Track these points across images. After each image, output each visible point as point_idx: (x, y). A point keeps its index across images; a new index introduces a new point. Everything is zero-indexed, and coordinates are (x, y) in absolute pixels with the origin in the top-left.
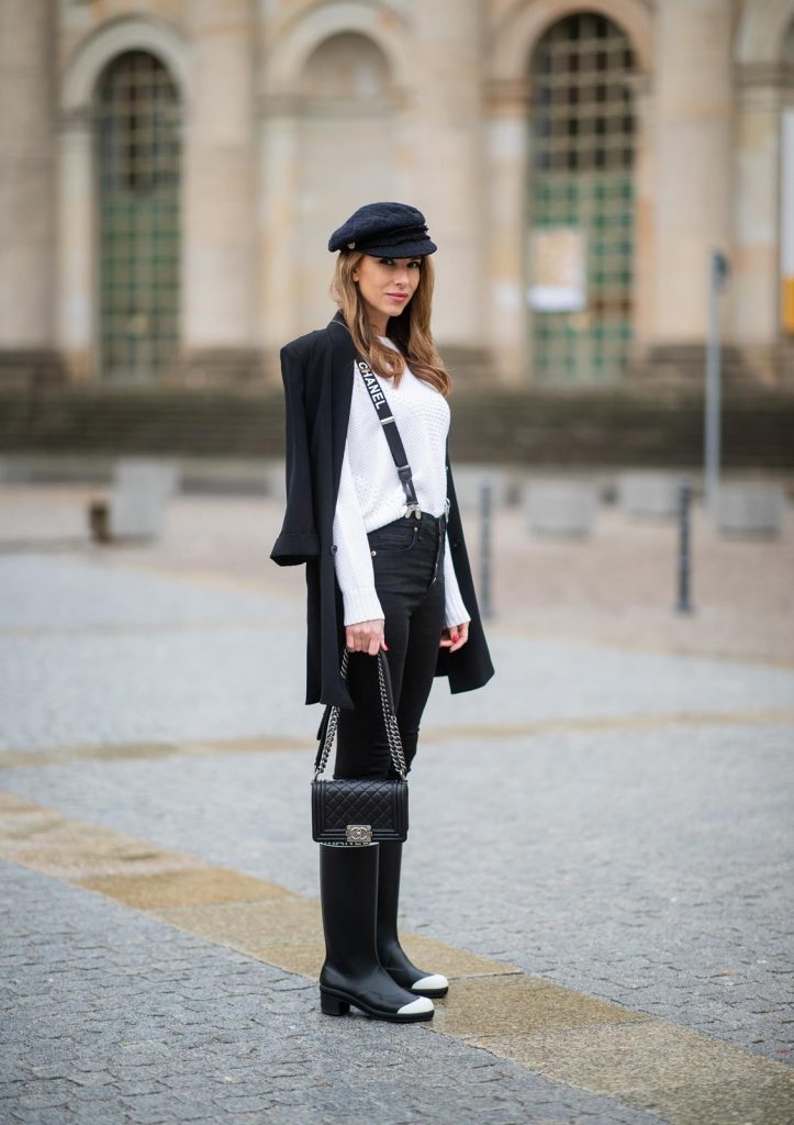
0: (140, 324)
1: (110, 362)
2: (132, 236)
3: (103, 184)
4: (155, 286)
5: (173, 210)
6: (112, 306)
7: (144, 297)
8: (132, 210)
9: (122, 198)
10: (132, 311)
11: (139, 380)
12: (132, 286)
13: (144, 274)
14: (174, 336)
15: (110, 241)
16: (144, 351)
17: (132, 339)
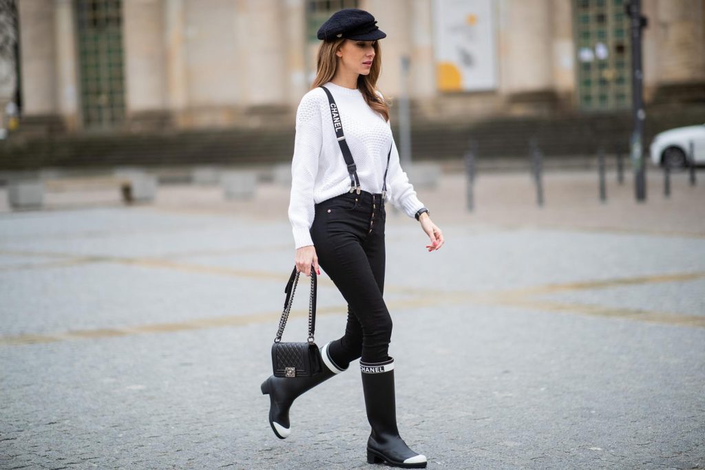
0: (104, 99)
1: (88, 120)
2: (97, 52)
3: (80, 26)
4: (110, 79)
5: (119, 38)
6: (87, 91)
7: (105, 85)
8: (96, 39)
9: (91, 32)
10: (98, 93)
11: (105, 129)
12: (98, 79)
13: (104, 73)
14: (122, 105)
15: (84, 55)
16: (106, 114)
17: (99, 107)
